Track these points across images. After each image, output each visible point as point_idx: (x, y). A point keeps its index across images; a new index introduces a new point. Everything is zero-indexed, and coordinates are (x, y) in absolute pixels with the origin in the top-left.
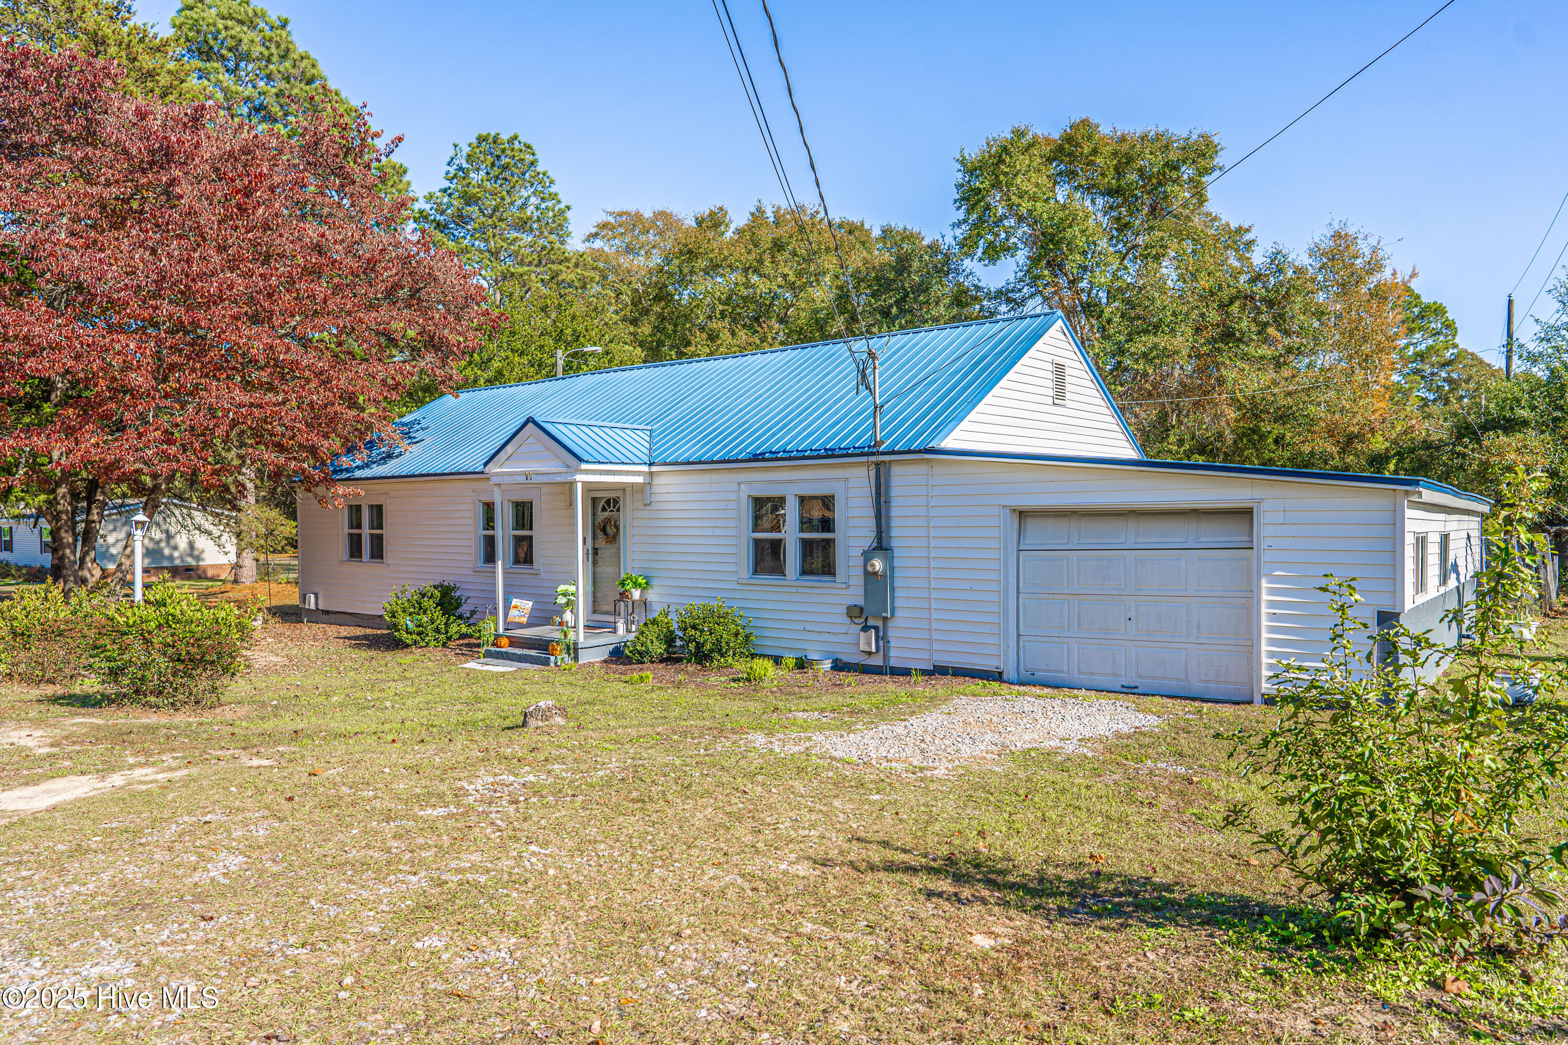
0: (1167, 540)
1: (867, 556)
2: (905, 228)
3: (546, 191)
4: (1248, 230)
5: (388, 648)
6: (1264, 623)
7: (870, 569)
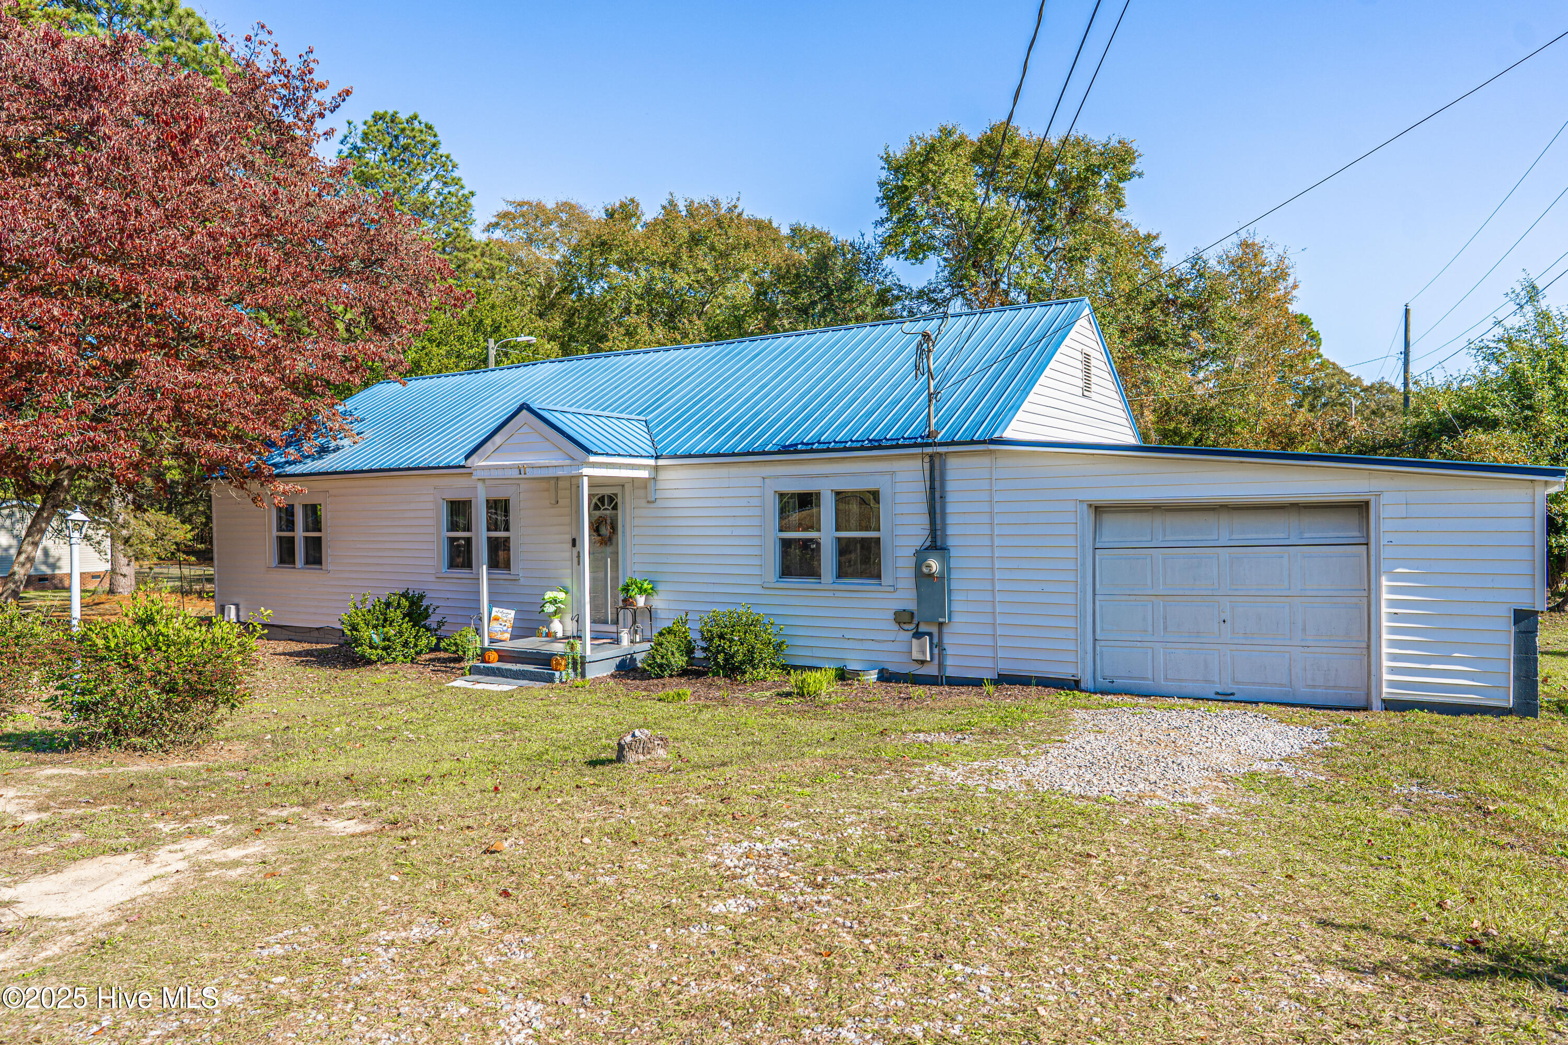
0: (1266, 536)
1: (921, 556)
2: (813, 228)
3: (449, 176)
4: (1156, 238)
5: (345, 666)
6: (1385, 623)
7: (925, 570)
